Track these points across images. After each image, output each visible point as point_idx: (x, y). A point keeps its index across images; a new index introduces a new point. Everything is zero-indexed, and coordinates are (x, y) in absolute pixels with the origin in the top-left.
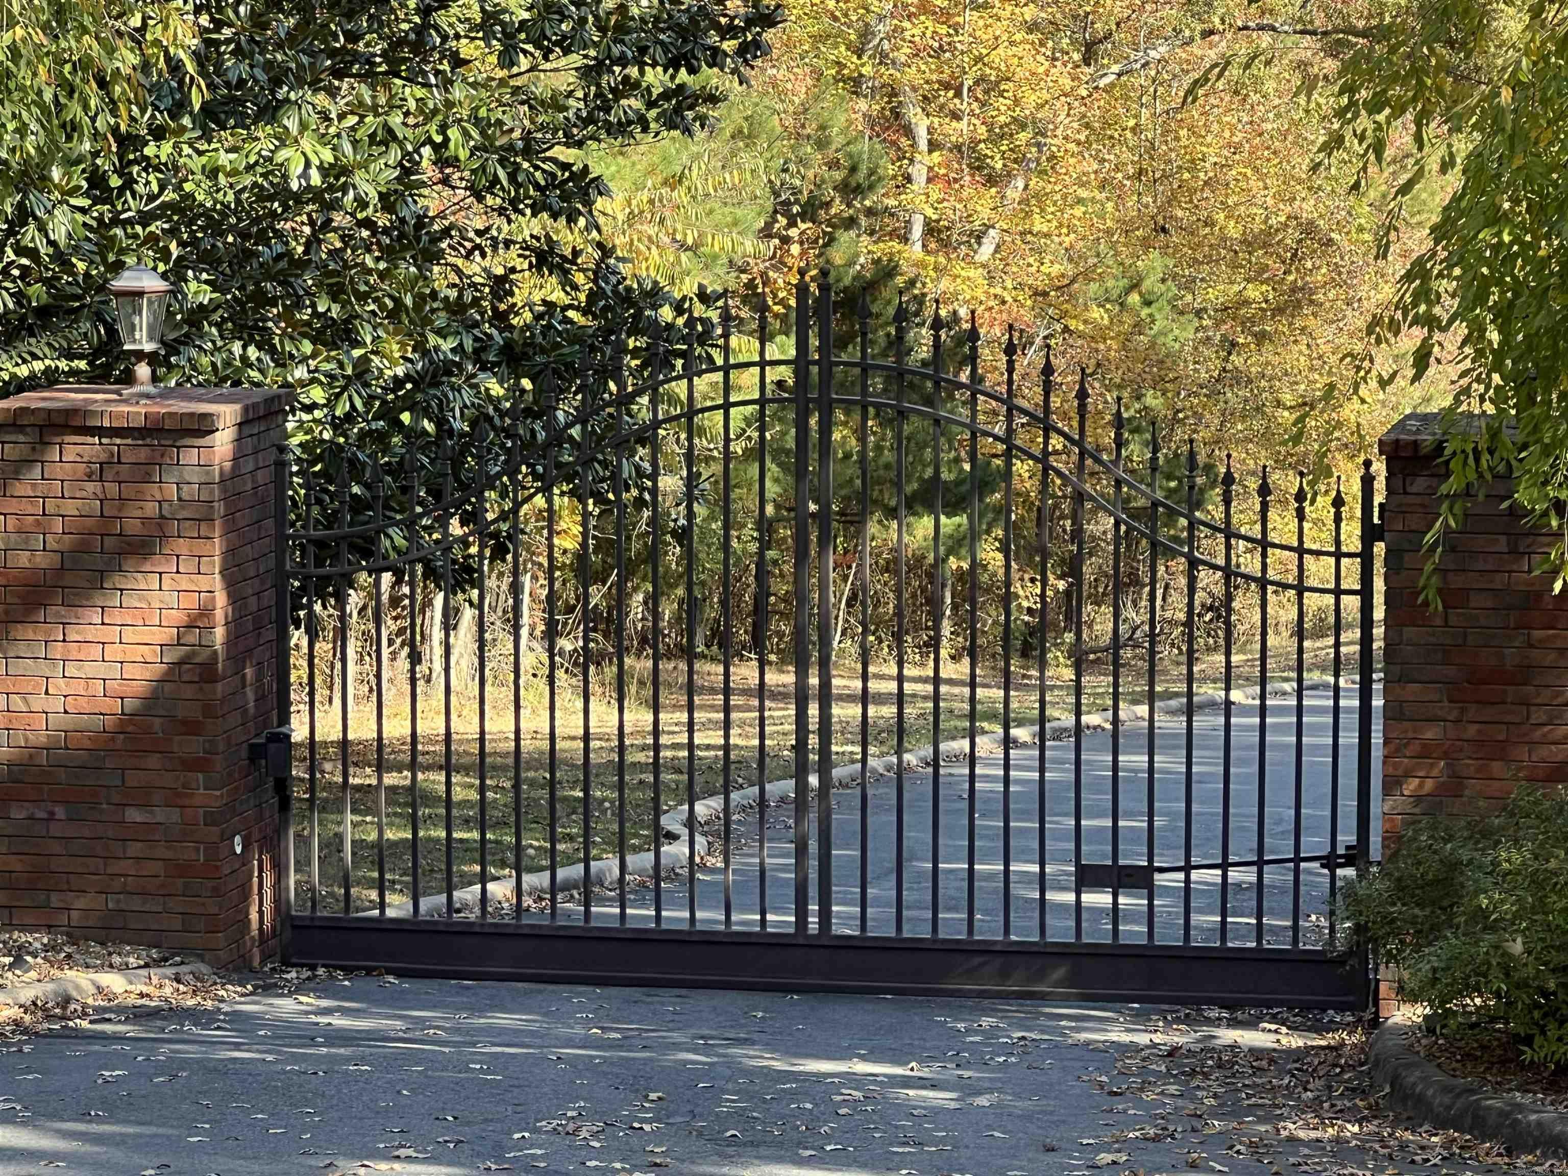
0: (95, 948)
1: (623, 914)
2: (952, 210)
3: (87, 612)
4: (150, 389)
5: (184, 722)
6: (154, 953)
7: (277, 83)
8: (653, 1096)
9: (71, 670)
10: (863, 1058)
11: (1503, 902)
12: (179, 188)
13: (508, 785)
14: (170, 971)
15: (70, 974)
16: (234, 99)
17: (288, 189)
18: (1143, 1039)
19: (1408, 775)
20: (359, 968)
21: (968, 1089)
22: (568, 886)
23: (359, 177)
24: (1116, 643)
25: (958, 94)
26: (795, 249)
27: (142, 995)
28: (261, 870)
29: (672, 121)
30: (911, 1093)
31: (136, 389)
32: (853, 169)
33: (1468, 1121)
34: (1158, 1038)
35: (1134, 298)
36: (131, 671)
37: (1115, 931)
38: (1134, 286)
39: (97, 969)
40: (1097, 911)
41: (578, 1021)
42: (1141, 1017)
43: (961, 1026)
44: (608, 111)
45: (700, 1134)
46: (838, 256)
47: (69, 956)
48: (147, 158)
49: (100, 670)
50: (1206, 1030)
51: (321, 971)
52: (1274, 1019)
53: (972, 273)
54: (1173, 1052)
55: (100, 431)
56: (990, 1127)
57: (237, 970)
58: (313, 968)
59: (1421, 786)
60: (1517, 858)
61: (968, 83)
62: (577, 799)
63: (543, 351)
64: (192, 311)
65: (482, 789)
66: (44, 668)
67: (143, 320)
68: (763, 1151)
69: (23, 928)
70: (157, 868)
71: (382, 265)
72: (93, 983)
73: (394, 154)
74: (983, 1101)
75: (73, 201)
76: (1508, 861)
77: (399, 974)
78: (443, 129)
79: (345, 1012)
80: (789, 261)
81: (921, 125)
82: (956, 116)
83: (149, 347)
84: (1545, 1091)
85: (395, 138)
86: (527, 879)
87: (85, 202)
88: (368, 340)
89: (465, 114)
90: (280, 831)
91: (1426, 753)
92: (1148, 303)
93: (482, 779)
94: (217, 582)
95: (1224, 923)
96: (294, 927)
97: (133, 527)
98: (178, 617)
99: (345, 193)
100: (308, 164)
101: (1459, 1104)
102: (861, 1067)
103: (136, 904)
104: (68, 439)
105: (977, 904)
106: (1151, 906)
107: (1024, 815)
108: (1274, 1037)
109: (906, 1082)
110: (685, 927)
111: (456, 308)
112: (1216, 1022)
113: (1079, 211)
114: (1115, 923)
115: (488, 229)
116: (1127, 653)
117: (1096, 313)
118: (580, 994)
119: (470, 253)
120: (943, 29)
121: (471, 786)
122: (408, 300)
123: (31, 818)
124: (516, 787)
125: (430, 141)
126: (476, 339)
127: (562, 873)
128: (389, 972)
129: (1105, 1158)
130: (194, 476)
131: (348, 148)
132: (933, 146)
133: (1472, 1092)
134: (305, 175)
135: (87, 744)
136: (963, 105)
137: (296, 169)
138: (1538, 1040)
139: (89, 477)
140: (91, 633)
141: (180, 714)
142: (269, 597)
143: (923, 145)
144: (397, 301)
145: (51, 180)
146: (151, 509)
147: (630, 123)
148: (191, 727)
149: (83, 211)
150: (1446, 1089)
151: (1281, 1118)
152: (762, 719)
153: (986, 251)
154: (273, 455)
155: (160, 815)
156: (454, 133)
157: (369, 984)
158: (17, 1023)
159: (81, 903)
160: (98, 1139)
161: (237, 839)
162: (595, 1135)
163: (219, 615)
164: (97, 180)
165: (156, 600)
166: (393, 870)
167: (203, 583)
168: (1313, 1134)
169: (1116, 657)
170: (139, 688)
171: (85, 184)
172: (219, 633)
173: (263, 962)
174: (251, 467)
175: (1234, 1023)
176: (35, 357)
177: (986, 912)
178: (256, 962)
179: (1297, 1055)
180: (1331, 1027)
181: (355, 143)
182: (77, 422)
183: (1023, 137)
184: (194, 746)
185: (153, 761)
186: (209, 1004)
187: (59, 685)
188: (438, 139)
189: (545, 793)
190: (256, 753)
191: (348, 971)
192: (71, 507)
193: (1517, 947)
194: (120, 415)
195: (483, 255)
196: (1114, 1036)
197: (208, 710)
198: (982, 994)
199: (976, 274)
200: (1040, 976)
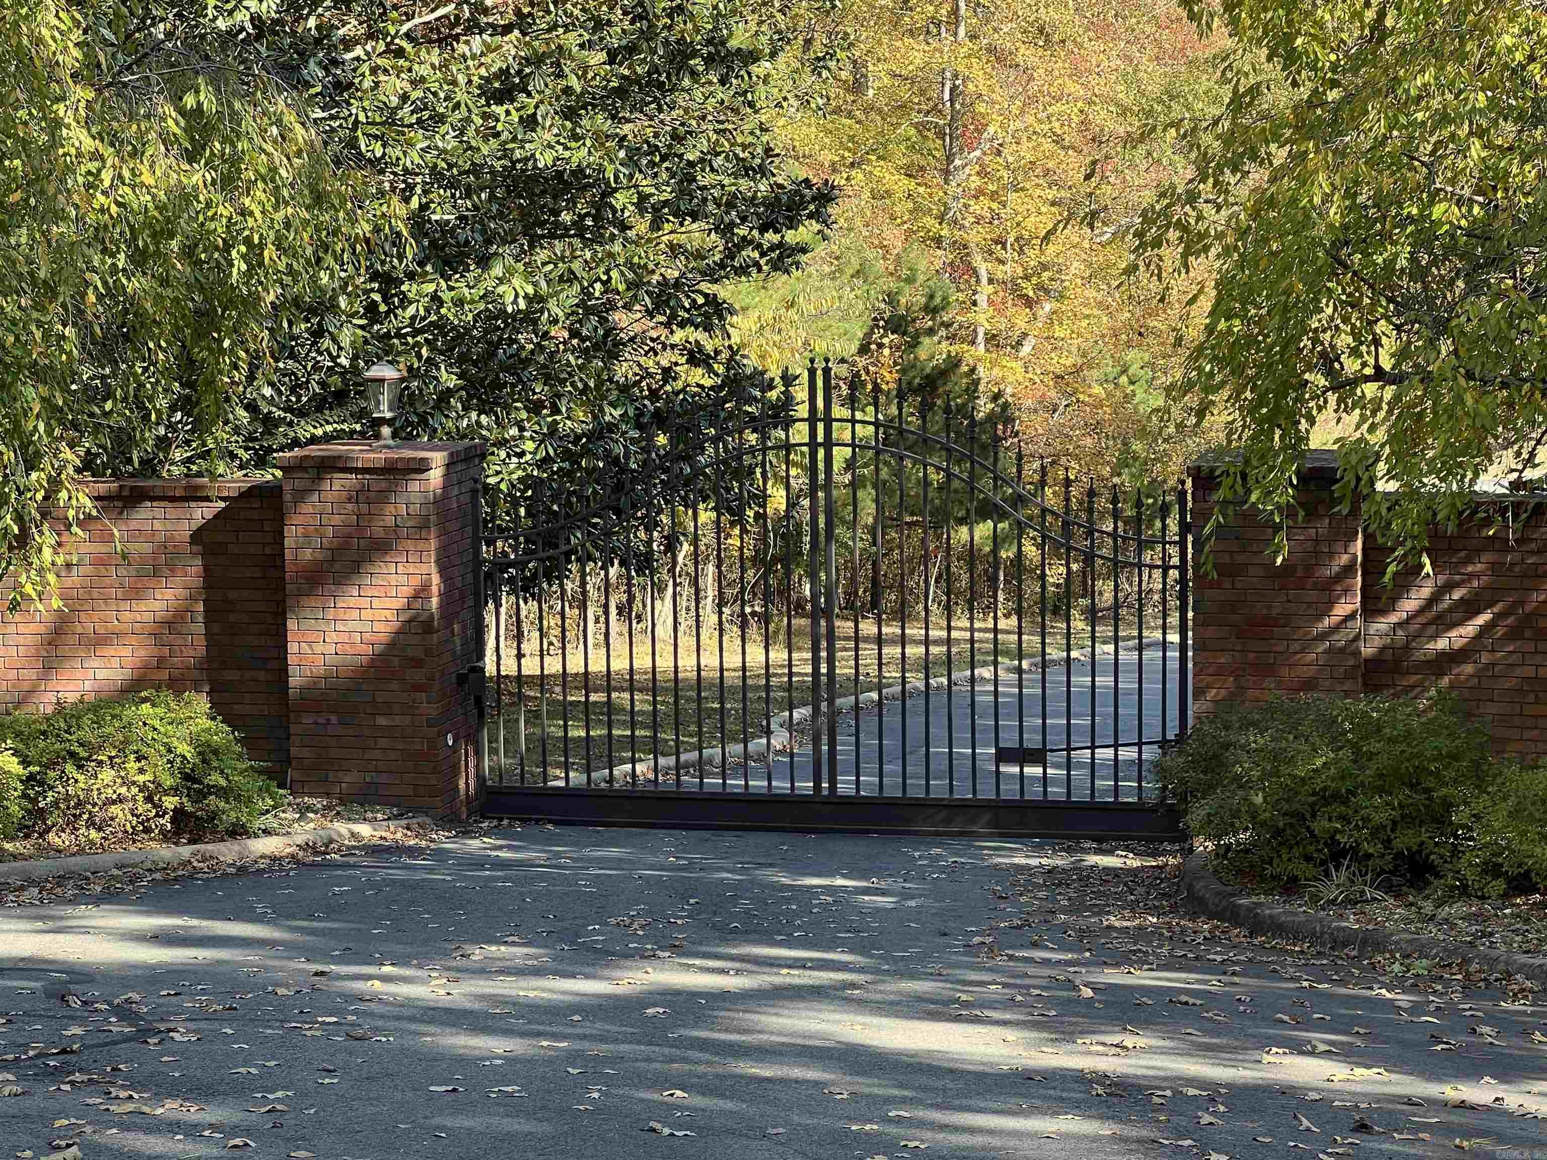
0: (356, 807)
1: (724, 783)
2: (1002, 324)
3: (350, 588)
4: (391, 442)
5: (413, 659)
6: (395, 811)
7: (488, 242)
8: (692, 901)
9: (340, 626)
10: (844, 876)
11: (1251, 769)
12: (437, 312)
13: (671, 700)
14: (404, 822)
15: (337, 825)
16: (462, 253)
17: (505, 311)
18: (1034, 862)
19: (1209, 687)
20: (530, 820)
21: (905, 895)
22: (687, 765)
23: (552, 304)
24: (1117, 606)
25: (1004, 248)
26: (886, 352)
27: (381, 838)
28: (467, 756)
29: (778, 266)
30: (866, 898)
31: (382, 443)
32: (932, 297)
33: (1228, 914)
34: (1044, 861)
35: (1124, 380)
36: (378, 627)
37: (1045, 792)
38: (1124, 372)
39: (355, 821)
40: (1034, 778)
41: (663, 853)
42: (1039, 849)
43: (917, 854)
44: (733, 259)
45: (714, 926)
46: (922, 353)
47: (338, 813)
48: (403, 293)
49: (358, 626)
50: (1079, 856)
51: (505, 822)
52: (1127, 848)
53: (1014, 364)
54: (1052, 871)
55: (356, 470)
56: (909, 920)
57: (451, 821)
58: (501, 819)
59: (1217, 694)
60: (1261, 741)
61: (1011, 240)
62: (715, 710)
63: (679, 415)
64: (442, 392)
65: (655, 703)
66: (322, 625)
67: (385, 399)
68: (751, 937)
69: (311, 795)
70: (393, 755)
71: (580, 361)
72: (350, 831)
73: (577, 288)
74: (912, 903)
75: (355, 321)
76: (1255, 742)
77: (556, 823)
78: (607, 272)
79: (510, 848)
80: (882, 360)
81: (983, 268)
82: (1002, 262)
83: (388, 415)
84: (1281, 895)
85: (576, 278)
86: (662, 761)
87: (363, 322)
88: (564, 410)
89: (621, 261)
90: (479, 730)
91: (1220, 672)
92: (1132, 383)
93: (654, 696)
94: (433, 569)
95: (1116, 786)
96: (489, 793)
97: (379, 533)
98: (407, 591)
99: (542, 313)
100: (517, 296)
101: (1224, 903)
102: (840, 882)
103: (384, 778)
104: (335, 475)
105: (955, 775)
106: (1069, 775)
107: (1009, 716)
108: (1122, 860)
109: (866, 891)
110: (765, 791)
111: (625, 389)
112: (1087, 851)
113: (1084, 323)
114: (1045, 787)
115: (658, 338)
116: (1123, 612)
117: (1097, 390)
118: (671, 835)
119: (647, 353)
120: (995, 206)
121: (647, 701)
122: (592, 384)
123: (316, 723)
124: (676, 702)
125: (598, 279)
126: (637, 409)
127: (683, 757)
128: (550, 822)
129: (977, 940)
130: (417, 499)
131: (543, 284)
132: (991, 281)
133: (1233, 895)
134: (515, 302)
135: (351, 674)
136: (1008, 255)
137: (509, 299)
138: (1275, 862)
139: (349, 500)
140: (352, 602)
141: (409, 652)
142: (469, 578)
143: (984, 280)
144: (586, 385)
145: (338, 306)
146: (390, 521)
147: (748, 266)
148: (417, 663)
149: (362, 327)
150: (1218, 893)
151: (1108, 913)
152: (857, 656)
153: (1026, 349)
154: (470, 484)
155: (397, 720)
156: (614, 274)
157: (534, 829)
158: (293, 856)
159: (347, 779)
160: (312, 932)
161: (449, 736)
162: (642, 927)
163: (435, 589)
164: (372, 307)
165: (393, 580)
166: (575, 756)
167: (424, 568)
168: (1125, 924)
169: (1117, 614)
170: (384, 638)
171: (362, 310)
172: (435, 601)
173: (469, 816)
174: (456, 492)
175: (1099, 852)
176: (328, 423)
177: (960, 780)
178: (464, 816)
179: (1134, 872)
180: (1164, 853)
181: (549, 282)
182: (340, 465)
183: (1046, 275)
184: (417, 675)
185: (394, 686)
186: (424, 843)
187: (332, 637)
188: (604, 278)
189: (694, 705)
190: (462, 679)
191: (524, 821)
192: (337, 520)
193: (1259, 799)
194: (369, 460)
195: (656, 354)
196: (1016, 861)
197: (428, 652)
198: (937, 834)
199: (1018, 366)
200: (973, 821)
